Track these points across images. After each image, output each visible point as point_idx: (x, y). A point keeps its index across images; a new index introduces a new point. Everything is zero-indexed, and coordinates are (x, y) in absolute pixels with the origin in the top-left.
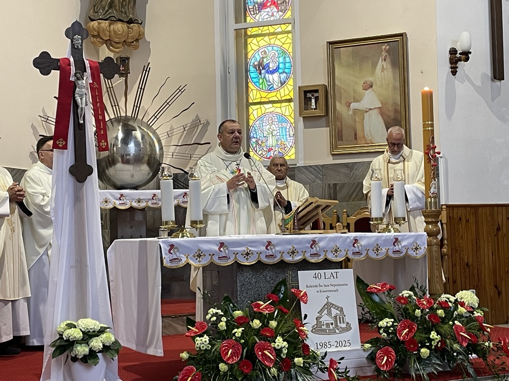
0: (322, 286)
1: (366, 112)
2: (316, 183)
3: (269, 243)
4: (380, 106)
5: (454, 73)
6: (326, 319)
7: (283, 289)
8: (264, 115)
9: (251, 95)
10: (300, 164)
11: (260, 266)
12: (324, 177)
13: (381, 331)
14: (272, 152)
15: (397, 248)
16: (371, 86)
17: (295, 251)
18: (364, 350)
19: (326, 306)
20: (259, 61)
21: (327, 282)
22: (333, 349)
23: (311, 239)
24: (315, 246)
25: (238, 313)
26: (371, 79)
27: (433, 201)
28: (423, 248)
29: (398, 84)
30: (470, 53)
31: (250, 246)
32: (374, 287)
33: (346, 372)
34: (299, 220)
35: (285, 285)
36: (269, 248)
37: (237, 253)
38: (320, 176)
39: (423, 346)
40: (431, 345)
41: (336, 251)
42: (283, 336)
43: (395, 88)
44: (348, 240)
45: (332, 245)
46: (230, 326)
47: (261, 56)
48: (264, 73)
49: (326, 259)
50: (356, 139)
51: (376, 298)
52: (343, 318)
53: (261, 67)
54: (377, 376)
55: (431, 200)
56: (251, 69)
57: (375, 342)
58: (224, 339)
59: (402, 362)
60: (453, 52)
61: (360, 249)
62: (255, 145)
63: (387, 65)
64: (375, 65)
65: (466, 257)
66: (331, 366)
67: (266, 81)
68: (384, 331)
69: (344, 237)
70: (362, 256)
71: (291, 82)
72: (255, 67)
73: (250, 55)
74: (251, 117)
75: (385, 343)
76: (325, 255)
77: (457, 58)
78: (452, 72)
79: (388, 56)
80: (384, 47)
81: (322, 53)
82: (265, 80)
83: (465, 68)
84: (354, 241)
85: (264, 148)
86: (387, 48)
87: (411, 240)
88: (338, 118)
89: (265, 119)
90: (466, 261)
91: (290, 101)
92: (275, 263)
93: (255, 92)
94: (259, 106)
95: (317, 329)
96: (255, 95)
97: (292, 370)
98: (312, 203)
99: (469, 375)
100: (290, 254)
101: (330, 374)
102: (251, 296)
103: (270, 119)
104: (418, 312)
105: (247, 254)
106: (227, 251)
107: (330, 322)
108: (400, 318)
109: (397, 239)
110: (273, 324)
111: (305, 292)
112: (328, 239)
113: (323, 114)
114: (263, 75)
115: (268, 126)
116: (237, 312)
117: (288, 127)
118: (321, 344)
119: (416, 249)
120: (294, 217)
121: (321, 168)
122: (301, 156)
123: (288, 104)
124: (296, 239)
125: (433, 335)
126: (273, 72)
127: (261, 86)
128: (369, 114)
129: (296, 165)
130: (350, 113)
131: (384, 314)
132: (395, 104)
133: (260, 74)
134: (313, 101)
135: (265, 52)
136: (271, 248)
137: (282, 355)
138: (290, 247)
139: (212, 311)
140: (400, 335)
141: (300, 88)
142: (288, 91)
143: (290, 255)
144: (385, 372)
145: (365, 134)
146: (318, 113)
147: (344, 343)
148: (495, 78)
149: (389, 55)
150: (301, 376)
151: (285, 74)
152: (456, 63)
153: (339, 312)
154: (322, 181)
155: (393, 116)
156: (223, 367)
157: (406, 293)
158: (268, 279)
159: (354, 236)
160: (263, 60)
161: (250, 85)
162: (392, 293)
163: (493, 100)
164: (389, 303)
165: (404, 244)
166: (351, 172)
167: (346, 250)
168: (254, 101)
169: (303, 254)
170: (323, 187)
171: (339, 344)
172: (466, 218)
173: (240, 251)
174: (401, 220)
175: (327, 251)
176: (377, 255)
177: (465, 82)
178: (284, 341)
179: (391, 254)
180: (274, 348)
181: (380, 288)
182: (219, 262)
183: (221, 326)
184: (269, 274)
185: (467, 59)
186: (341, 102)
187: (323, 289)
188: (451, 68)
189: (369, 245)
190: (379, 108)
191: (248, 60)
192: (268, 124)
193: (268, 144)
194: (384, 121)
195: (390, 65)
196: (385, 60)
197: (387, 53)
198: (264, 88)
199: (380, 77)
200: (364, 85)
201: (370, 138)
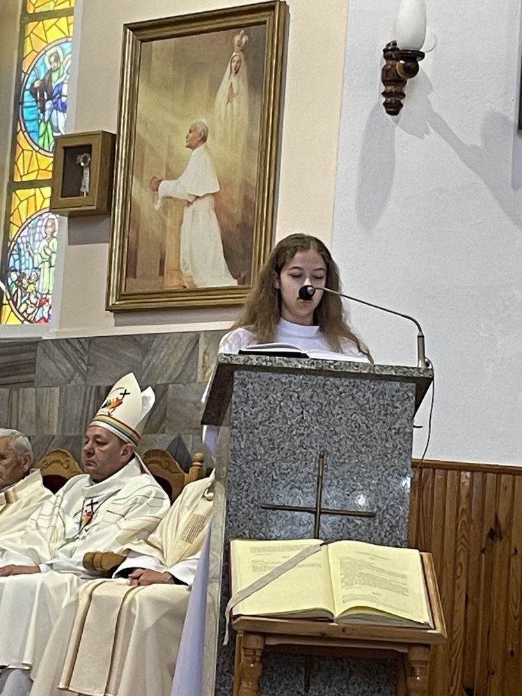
1: (189, 203)
2: (72, 382)
4: (217, 189)
5: (393, 106)
9: (20, 163)
10: (51, 333)
12: (91, 368)
14: (45, 308)
16: (204, 139)
20: (44, 80)
26: (203, 120)
29: (257, 134)
30: (422, 55)
38: (83, 365)
47: (49, 67)
50: (162, 273)
53: (46, 93)
56: (25, 99)
60: (392, 52)
62: (14, 289)
63: (239, 85)
67: (53, 130)
72: (34, 94)
73: (27, 64)
78: (385, 104)
79: (243, 63)
80: (237, 38)
82: (49, 126)
85: (32, 297)
86: (244, 40)
93: (28, 155)
96: (27, 163)
103: (49, 224)
113: (94, 208)
114: (47, 113)
115: (44, 242)
121: (86, 347)
128: (194, 211)
130: (157, 207)
132: (246, 185)
133: (43, 111)
134: (85, 173)
135: (57, 59)
145: (181, 261)
149: (246, 59)
152: (402, 82)
154: (85, 379)
155: (240, 216)
160: (50, 77)
161: (21, 138)
166: (143, 357)
168: (25, 179)
170: (85, 393)
185: (413, 71)
186: (141, 181)
188: (384, 94)
190: (213, 194)
191: (23, 74)
192: (45, 235)
193: (40, 287)
194: (222, 228)
195: (247, 87)
196: (237, 72)
197: (242, 54)
198: (46, 148)
199: (223, 116)
200: (191, 135)
201: (189, 271)
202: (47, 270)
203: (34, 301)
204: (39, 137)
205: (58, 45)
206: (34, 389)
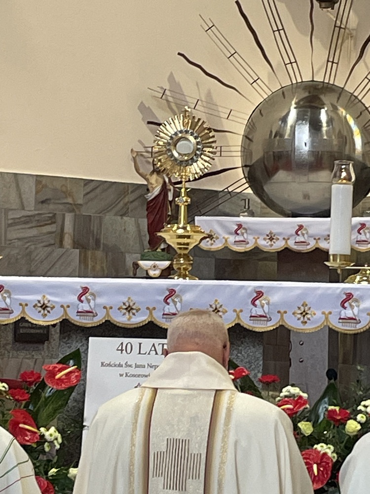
0: (130, 366)
3: (85, 291)
21: (142, 360)
24: (173, 300)
31: (50, 294)
37: (26, 305)
45: (209, 300)
61: (266, 311)
69: (235, 286)
100: (124, 311)
105: (44, 307)
106: (8, 300)
109: (350, 296)
136: (87, 299)
138: (125, 299)
143: (124, 314)
165: (365, 305)
167: (237, 311)
169: (148, 312)
173: (30, 301)
176: (303, 323)
179: (334, 323)
187: (133, 371)
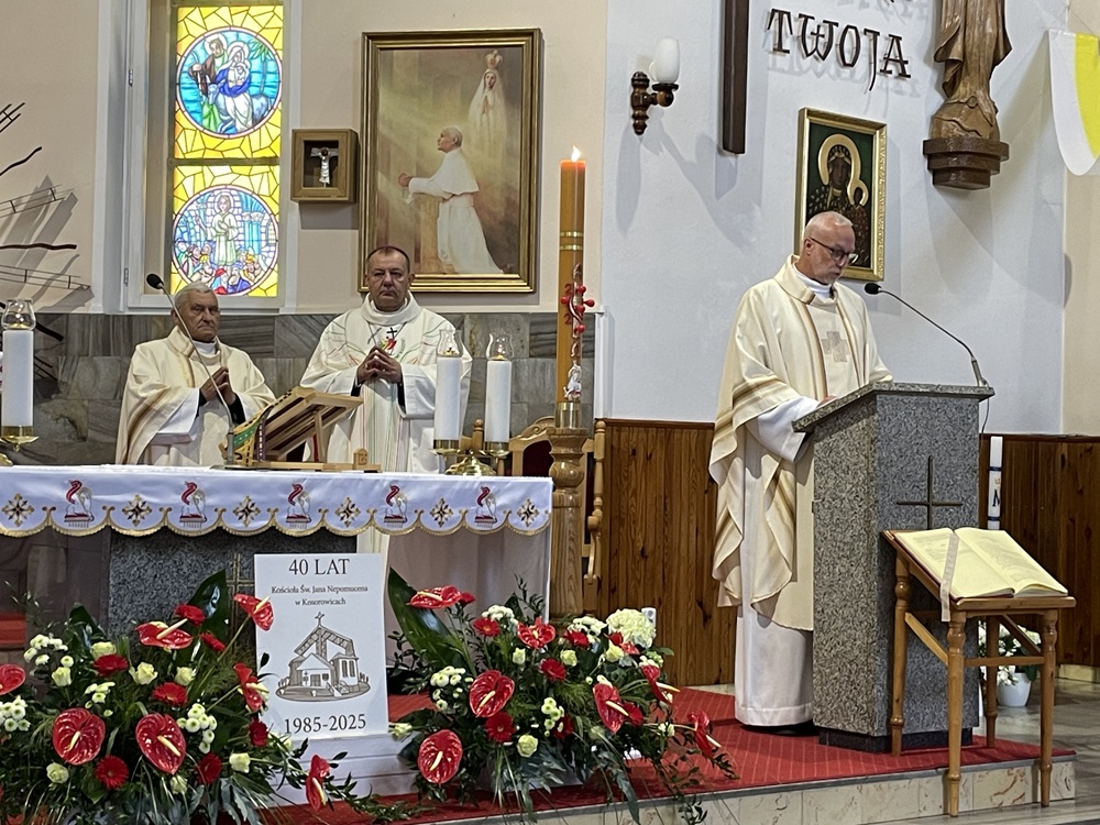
0: (308, 590)
1: (444, 200)
3: (192, 487)
4: (477, 189)
5: (640, 128)
6: (312, 665)
7: (217, 594)
8: (210, 190)
9: (181, 140)
10: (288, 308)
11: (165, 539)
13: (436, 695)
14: (224, 278)
15: (485, 510)
16: (458, 144)
17: (253, 509)
18: (395, 737)
19: (315, 637)
20: (205, 64)
21: (322, 582)
22: (325, 734)
23: (291, 482)
24: (299, 499)
25: (104, 648)
26: (456, 127)
27: (571, 409)
28: (541, 511)
29: (517, 144)
30: (676, 87)
32: (427, 597)
33: (348, 786)
34: (268, 438)
35: (223, 587)
36: (189, 498)
37: (113, 508)
39: (526, 730)
40: (542, 728)
41: (348, 512)
42: (206, 701)
43: (509, 151)
44: (377, 487)
45: (339, 499)
46: (81, 677)
47: (210, 52)
48: (214, 93)
49: (323, 528)
50: (418, 259)
51: (431, 621)
52: (351, 663)
53: (208, 77)
54: (420, 796)
55: (568, 407)
56: (183, 80)
57: (422, 720)
58: (65, 707)
59: (477, 765)
60: (640, 81)
61: (403, 510)
62: (183, 260)
63: (495, 98)
64: (468, 97)
65: (640, 537)
66: (314, 772)
67: (219, 111)
68: (443, 696)
70: (405, 526)
71: (276, 118)
72: (194, 75)
73: (183, 47)
74: (180, 192)
75: (444, 721)
76: (322, 520)
77: (649, 95)
78: (635, 126)
79: (498, 78)
80: (490, 57)
81: (351, 57)
82: (215, 109)
83: (663, 120)
84: (390, 491)
85: (206, 268)
86: (498, 59)
87: (518, 494)
88: (380, 209)
89: (211, 199)
90: (640, 545)
91: (271, 161)
92: (203, 533)
93: (190, 134)
94: (198, 169)
95: (292, 688)
96: (190, 141)
97: (224, 781)
98: (300, 399)
99: (619, 795)
100: (241, 514)
101: (312, 790)
102: (140, 609)
103: (223, 200)
104: (520, 655)
105: (137, 511)
106: (87, 502)
107: (321, 673)
108: (481, 666)
109: (486, 491)
110: (186, 674)
111: (267, 603)
112: (330, 483)
113: (346, 199)
114: (211, 96)
115: (219, 218)
116: (101, 644)
117: (264, 223)
118: (297, 723)
119: (528, 513)
120: (258, 430)
122: (291, 290)
123: (266, 168)
124: (255, 480)
125: (549, 705)
126: (234, 92)
127: (205, 122)
128: (451, 207)
129: (278, 310)
130: (408, 201)
131: (446, 657)
132: (508, 187)
133: (206, 93)
134: (325, 166)
135: (220, 45)
136: (194, 499)
137: (201, 747)
138: (241, 498)
139: (41, 640)
140: (477, 704)
141: (295, 133)
142: (270, 138)
143: (241, 518)
144: (436, 786)
145: (439, 252)
146: (335, 194)
147: (350, 721)
148: (725, 148)
149: (501, 76)
150: (243, 794)
151: (263, 100)
152: (645, 106)
153: (343, 651)
155: (503, 214)
156: (56, 772)
157: (497, 612)
158: (185, 570)
159: (392, 479)
160: (213, 62)
161: (180, 117)
162: (466, 610)
163: (718, 196)
164: (459, 631)
165: (500, 501)
167: (371, 511)
168: (188, 156)
169: (270, 514)
171: (338, 722)
172: (646, 449)
173: (120, 503)
174: (499, 449)
175: (326, 511)
176: (441, 524)
177: (662, 151)
178: (208, 714)
179: (471, 523)
180: (184, 731)
181: (440, 598)
182: (66, 526)
183: (60, 677)
184: (187, 560)
185: (668, 101)
186: (387, 174)
187: (310, 596)
188: (634, 117)
189: (423, 501)
190: (472, 194)
191: (179, 58)
192: (218, 211)
193: (216, 259)
194: (483, 224)
195: (503, 100)
196: (491, 87)
197: (496, 72)
198: (212, 128)
199: (478, 125)
200: (443, 139)
201: (449, 260)
202: (222, 244)
203: (210, 271)
204: (203, 118)
205: (221, 32)
206: (274, 360)
